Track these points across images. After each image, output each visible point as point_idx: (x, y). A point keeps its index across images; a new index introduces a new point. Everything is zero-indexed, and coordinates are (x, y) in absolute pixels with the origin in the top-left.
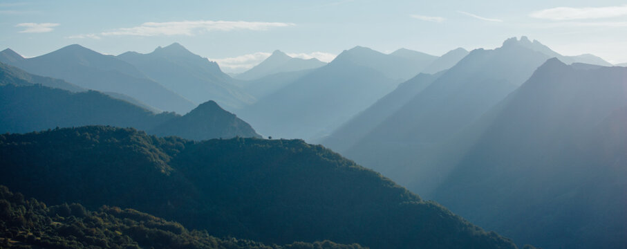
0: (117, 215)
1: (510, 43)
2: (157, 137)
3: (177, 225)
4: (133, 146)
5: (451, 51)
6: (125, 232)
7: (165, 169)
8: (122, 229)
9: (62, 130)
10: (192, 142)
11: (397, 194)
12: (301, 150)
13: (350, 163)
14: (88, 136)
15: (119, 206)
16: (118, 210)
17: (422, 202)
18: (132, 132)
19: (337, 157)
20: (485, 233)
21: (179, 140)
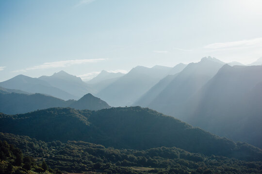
0: (75, 144)
1: (204, 60)
2: (80, 110)
3: (102, 146)
4: (72, 115)
5: (178, 65)
6: (85, 151)
7: (87, 123)
8: (83, 149)
9: (41, 110)
10: (94, 111)
11: (183, 125)
12: (140, 110)
13: (161, 114)
14: (52, 112)
15: (75, 140)
16: (75, 142)
17: (193, 128)
18: (70, 109)
19: (155, 112)
20: (221, 138)
21: (88, 111)
